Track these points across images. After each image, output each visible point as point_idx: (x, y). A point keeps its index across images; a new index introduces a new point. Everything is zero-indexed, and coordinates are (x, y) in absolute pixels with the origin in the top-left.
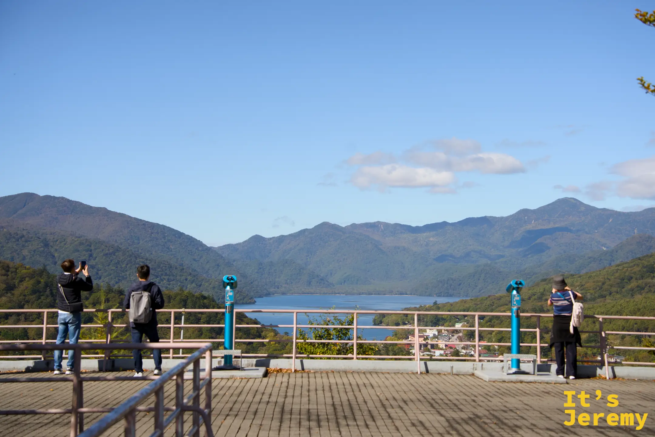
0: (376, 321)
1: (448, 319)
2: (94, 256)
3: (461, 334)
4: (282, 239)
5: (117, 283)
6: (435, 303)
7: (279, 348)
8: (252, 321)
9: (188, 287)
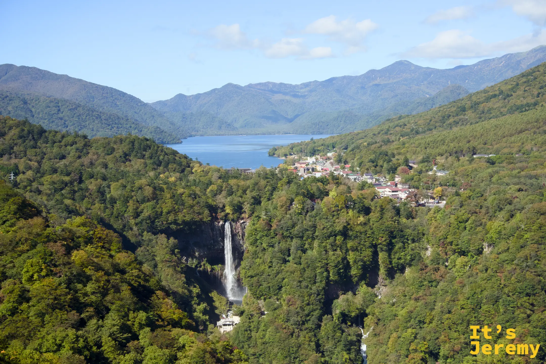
0: (270, 153)
1: (321, 150)
2: (62, 110)
3: (332, 161)
4: (198, 96)
5: (80, 130)
6: (312, 139)
7: (203, 175)
8: (183, 156)
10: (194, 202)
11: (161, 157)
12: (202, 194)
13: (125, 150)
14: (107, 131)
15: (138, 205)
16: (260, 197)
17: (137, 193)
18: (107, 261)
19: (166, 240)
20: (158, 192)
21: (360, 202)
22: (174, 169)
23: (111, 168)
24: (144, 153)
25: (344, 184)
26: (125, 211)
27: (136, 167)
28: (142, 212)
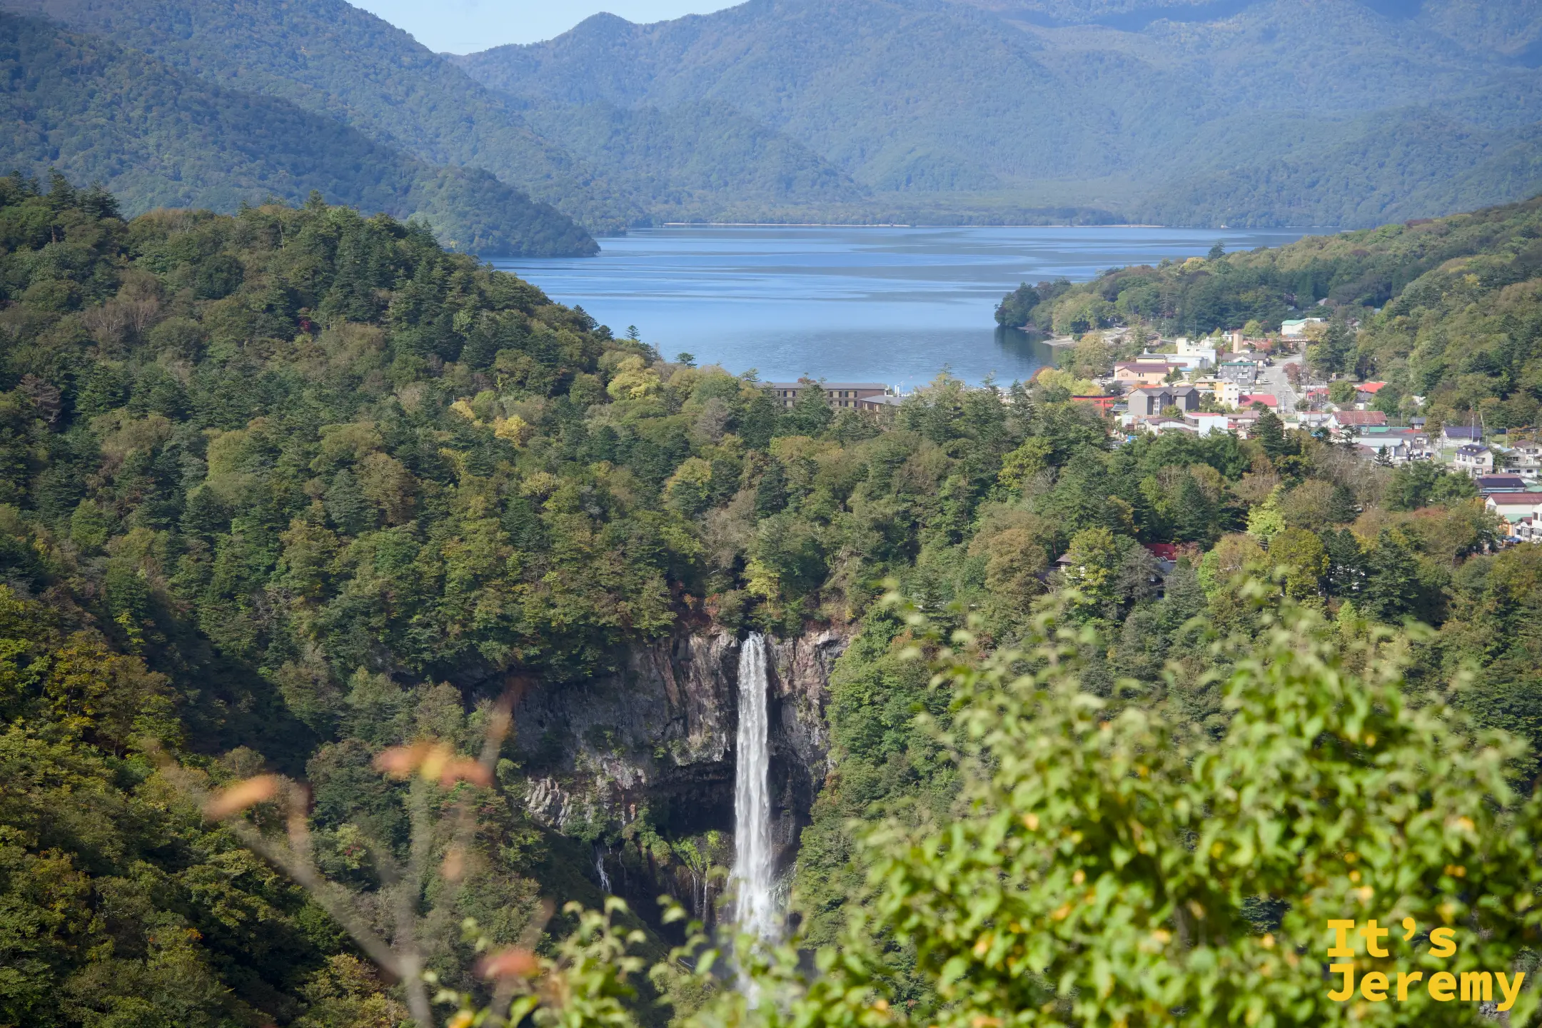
0: (1007, 315)
1: (1256, 306)
3: (1298, 359)
5: (114, 173)
6: (1217, 252)
7: (658, 409)
8: (566, 316)
9: (365, 192)
10: (599, 537)
11: (462, 318)
12: (640, 500)
13: (291, 276)
14: (244, 181)
15: (333, 541)
16: (915, 525)
17: (330, 483)
18: (99, 802)
19: (457, 711)
20: (426, 484)
21: (1393, 568)
22: (518, 375)
23: (224, 363)
24: (383, 293)
25: (1326, 477)
26: (272, 568)
27: (341, 359)
28: (349, 577)
